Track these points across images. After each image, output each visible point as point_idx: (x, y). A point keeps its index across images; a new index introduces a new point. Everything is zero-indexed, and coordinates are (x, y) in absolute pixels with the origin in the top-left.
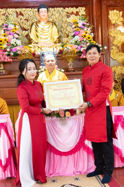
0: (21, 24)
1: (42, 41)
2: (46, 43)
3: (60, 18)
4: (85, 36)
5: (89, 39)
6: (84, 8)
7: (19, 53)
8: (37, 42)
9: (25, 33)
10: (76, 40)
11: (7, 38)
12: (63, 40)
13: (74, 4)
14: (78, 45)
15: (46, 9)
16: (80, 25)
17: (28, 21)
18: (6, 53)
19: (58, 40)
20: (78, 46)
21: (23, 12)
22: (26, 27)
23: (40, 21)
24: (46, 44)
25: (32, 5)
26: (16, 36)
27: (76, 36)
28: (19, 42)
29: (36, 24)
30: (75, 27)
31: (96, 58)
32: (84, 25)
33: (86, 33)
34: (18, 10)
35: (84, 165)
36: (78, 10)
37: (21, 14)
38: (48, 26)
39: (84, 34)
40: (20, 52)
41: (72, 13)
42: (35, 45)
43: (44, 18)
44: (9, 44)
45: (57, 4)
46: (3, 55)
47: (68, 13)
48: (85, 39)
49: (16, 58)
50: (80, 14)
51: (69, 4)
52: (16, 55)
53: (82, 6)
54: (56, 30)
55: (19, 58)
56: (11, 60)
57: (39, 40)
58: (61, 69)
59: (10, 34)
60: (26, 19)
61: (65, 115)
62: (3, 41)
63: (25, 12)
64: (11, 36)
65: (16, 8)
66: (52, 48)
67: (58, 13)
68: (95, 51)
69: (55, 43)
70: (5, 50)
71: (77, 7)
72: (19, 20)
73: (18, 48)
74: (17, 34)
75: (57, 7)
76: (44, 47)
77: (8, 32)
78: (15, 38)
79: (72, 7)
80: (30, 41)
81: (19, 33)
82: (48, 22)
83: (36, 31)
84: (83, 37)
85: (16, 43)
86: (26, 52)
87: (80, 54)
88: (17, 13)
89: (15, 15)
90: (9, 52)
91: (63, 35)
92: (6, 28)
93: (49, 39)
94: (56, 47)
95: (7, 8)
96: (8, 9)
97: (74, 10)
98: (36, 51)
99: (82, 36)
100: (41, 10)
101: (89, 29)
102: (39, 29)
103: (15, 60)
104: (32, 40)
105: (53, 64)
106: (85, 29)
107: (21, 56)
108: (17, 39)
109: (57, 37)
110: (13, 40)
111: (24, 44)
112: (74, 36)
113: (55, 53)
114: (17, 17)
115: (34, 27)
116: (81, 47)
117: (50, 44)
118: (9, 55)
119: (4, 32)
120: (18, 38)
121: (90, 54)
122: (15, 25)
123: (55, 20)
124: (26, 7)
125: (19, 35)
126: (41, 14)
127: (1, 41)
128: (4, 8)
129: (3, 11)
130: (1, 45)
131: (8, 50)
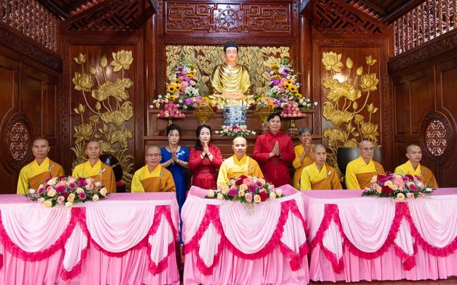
0: (201, 67)
1: (228, 90)
2: (233, 93)
3: (254, 61)
4: (287, 86)
5: (293, 91)
6: (288, 49)
7: (195, 106)
8: (220, 92)
9: (205, 79)
10: (275, 91)
11: (180, 85)
12: (257, 90)
13: (275, 42)
14: (278, 98)
15: (235, 49)
16: (281, 71)
17: (210, 62)
18: (178, 105)
19: (249, 90)
20: (276, 100)
21: (204, 51)
22: (207, 71)
23: (225, 64)
24: (233, 95)
25: (216, 42)
26: (193, 83)
27: (274, 86)
28: (196, 91)
29: (221, 67)
30: (274, 74)
32: (286, 71)
33: (289, 82)
34: (198, 48)
35: (277, 275)
36: (279, 50)
37: (202, 54)
38: (237, 71)
39: (286, 83)
40: (197, 105)
41: (271, 54)
42: (218, 95)
43: (232, 59)
44: (182, 93)
45: (251, 42)
46: (173, 108)
47: (265, 54)
48: (287, 91)
49: (191, 113)
50: (282, 55)
51: (267, 43)
52: (191, 108)
53: (285, 46)
54: (248, 76)
55: (195, 113)
56: (184, 115)
57: (223, 89)
59: (184, 80)
60: (207, 61)
61: (253, 200)
62: (175, 88)
63: (207, 51)
64: (186, 83)
65: (195, 45)
66: (241, 101)
67: (251, 54)
69: (246, 94)
70: (176, 102)
71: (278, 47)
72: (198, 61)
73: (194, 100)
74: (194, 80)
75: (250, 45)
76: (230, 99)
77: (183, 77)
79: (271, 46)
80: (211, 91)
81: (196, 79)
82: (237, 65)
83: (221, 77)
85: (191, 92)
87: (279, 111)
88: (196, 51)
89: (193, 54)
90: (182, 104)
91: (257, 84)
92: (179, 72)
93: (237, 88)
94: (246, 100)
95: (183, 45)
96: (185, 47)
97: (274, 50)
98: (218, 104)
99: (284, 87)
100: (228, 49)
101: (293, 77)
102: (225, 75)
103: (189, 115)
104: (214, 88)
106: (288, 77)
107: (198, 110)
108: (193, 86)
109: (248, 86)
110: (188, 88)
111: (202, 94)
112: (272, 86)
113: (245, 109)
114: (196, 57)
115: (217, 71)
116: (281, 102)
117: (238, 96)
118: (180, 108)
119: (177, 77)
120: (195, 85)
122: (192, 68)
123: (248, 63)
124: (209, 45)
126: (229, 55)
127: (172, 89)
128: (180, 44)
129: (177, 48)
130: (171, 94)
131: (181, 101)
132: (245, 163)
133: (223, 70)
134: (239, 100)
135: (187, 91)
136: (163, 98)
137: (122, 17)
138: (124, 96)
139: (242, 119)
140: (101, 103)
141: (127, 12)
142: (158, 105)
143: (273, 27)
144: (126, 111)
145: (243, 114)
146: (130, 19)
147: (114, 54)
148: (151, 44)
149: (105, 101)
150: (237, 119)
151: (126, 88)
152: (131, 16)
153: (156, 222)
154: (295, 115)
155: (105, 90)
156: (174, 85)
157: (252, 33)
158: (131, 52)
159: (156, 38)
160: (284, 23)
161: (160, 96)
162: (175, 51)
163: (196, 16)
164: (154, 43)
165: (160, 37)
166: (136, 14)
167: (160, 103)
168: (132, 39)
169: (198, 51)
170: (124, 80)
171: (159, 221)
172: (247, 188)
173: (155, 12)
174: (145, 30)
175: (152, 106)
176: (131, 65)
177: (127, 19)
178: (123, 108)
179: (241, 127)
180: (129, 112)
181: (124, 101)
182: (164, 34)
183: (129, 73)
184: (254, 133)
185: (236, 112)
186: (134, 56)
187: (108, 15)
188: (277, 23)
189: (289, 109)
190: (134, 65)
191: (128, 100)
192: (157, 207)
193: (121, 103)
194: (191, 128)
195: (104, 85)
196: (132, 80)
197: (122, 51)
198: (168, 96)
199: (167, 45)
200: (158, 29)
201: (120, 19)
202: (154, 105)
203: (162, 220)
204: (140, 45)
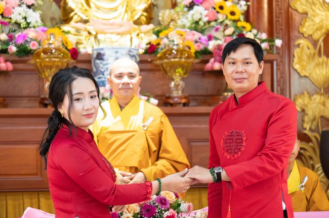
1: (101, 15)
2: (111, 21)
4: (221, 8)
5: (233, 18)
7: (32, 46)
8: (85, 18)
10: (196, 18)
11: (1, 4)
12: (160, 14)
14: (202, 32)
19: (145, 14)
20: (200, 35)
24: (112, 24)
27: (196, 8)
28: (34, 17)
31: (250, 75)
40: (37, 44)
42: (80, 25)
44: (7, 20)
48: (221, 17)
49: (25, 62)
52: (24, 52)
55: (32, 62)
56: (10, 66)
57: (92, 12)
64: (15, 0)
66: (128, 37)
68: (247, 56)
69: (137, 22)
73: (31, 34)
76: (105, 33)
78: (24, 6)
80: (66, 15)
84: (218, 9)
85: (25, 18)
86: (53, 46)
87: (206, 57)
90: (6, 43)
93: (122, 10)
94: (138, 35)
98: (81, 43)
99: (215, 9)
103: (20, 66)
104: (73, 11)
105: (131, 86)
107: (38, 55)
108: (29, 7)
109: (144, 6)
110: (18, 10)
111: (49, 23)
112: (190, 6)
113: (134, 53)
116: (210, 38)
117: (121, 26)
118: (3, 52)
120: (33, 5)
121: (233, 63)
131: (3, 37)
132: (136, 113)
134: (122, 34)
135: (17, 16)
184: (155, 101)
194: (26, 92)
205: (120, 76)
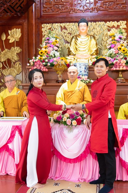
0: (65, 37)
1: (80, 53)
2: (83, 55)
3: (101, 32)
4: (120, 49)
5: (124, 52)
6: (125, 22)
7: (55, 63)
8: (75, 54)
10: (111, 52)
11: (47, 50)
12: (103, 52)
13: (115, 18)
15: (85, 24)
16: (117, 38)
17: (71, 34)
18: (44, 63)
19: (95, 52)
20: (111, 58)
21: (67, 27)
22: (69, 40)
23: (79, 35)
24: (83, 56)
25: (75, 20)
26: (56, 48)
27: (111, 49)
28: (57, 54)
29: (76, 37)
30: (112, 40)
31: (103, 71)
32: (120, 38)
33: (122, 46)
34: (63, 25)
35: (89, 173)
36: (119, 23)
37: (65, 28)
39: (119, 46)
40: (56, 63)
41: (113, 27)
43: (83, 31)
44: (48, 55)
45: (99, 18)
46: (40, 65)
47: (109, 27)
48: (120, 52)
49: (52, 68)
50: (121, 27)
51: (110, 19)
52: (52, 65)
53: (124, 20)
56: (47, 70)
58: (90, 80)
59: (50, 46)
60: (69, 33)
62: (44, 52)
63: (69, 27)
64: (51, 49)
65: (61, 23)
66: (88, 60)
67: (100, 27)
69: (92, 55)
70: (44, 61)
71: (118, 21)
72: (63, 34)
73: (55, 59)
75: (98, 21)
76: (80, 59)
77: (49, 45)
78: (54, 50)
79: (113, 21)
80: (69, 53)
81: (58, 45)
83: (76, 44)
84: (119, 49)
85: (54, 55)
86: (60, 63)
87: (112, 66)
88: (61, 27)
89: (60, 29)
90: (47, 62)
92: (47, 41)
93: (87, 51)
94: (91, 59)
95: (53, 23)
96: (54, 24)
97: (115, 24)
98: (72, 62)
99: (118, 49)
100: (81, 24)
101: (125, 42)
102: (78, 42)
103: (50, 70)
104: (71, 51)
106: (121, 42)
108: (56, 51)
109: (95, 49)
110: (52, 52)
113: (86, 65)
114: (61, 31)
115: (74, 40)
116: (115, 59)
117: (86, 56)
118: (46, 65)
119: (46, 45)
120: (57, 50)
121: (97, 67)
122: (56, 38)
123: (96, 33)
124: (70, 22)
125: (58, 47)
126: (81, 28)
127: (41, 53)
128: (51, 23)
129: (49, 26)
130: (41, 56)
131: (47, 60)
133: (77, 39)
134: (86, 59)
135: (51, 54)
136: (36, 58)
137: (14, 6)
138: (16, 58)
139: (85, 72)
140: (2, 63)
141: (17, 3)
142: (32, 63)
143: (115, 7)
144: (17, 68)
145: (85, 68)
146: (19, 8)
147: (9, 32)
148: (32, 24)
149: (5, 62)
150: (81, 72)
151: (17, 53)
152: (20, 6)
153: (12, 136)
154: (121, 69)
155: (5, 55)
156: (43, 50)
157: (99, 12)
158: (20, 29)
159: (35, 19)
160: (122, 4)
161: (34, 58)
162: (48, 28)
163: (61, 3)
164: (34, 22)
165: (38, 18)
166: (23, 4)
167: (33, 62)
168: (20, 21)
169: (63, 27)
170: (16, 48)
171: (14, 135)
172: (69, 116)
173: (34, 2)
174: (28, 14)
175: (28, 64)
176: (20, 38)
177: (17, 8)
178: (15, 66)
179: (83, 77)
180: (19, 69)
181: (16, 61)
182: (41, 16)
183: (19, 44)
184: (92, 81)
185: (80, 67)
186: (22, 32)
187: (5, 6)
188: (118, 4)
189: (118, 64)
190: (22, 38)
191: (18, 61)
192: (13, 126)
193: (14, 63)
195: (4, 52)
196: (20, 48)
197: (15, 29)
198: (39, 57)
199: (42, 23)
200: (37, 13)
201: (13, 8)
202: (30, 63)
203: (16, 134)
204: (25, 24)
205: (70, 73)
